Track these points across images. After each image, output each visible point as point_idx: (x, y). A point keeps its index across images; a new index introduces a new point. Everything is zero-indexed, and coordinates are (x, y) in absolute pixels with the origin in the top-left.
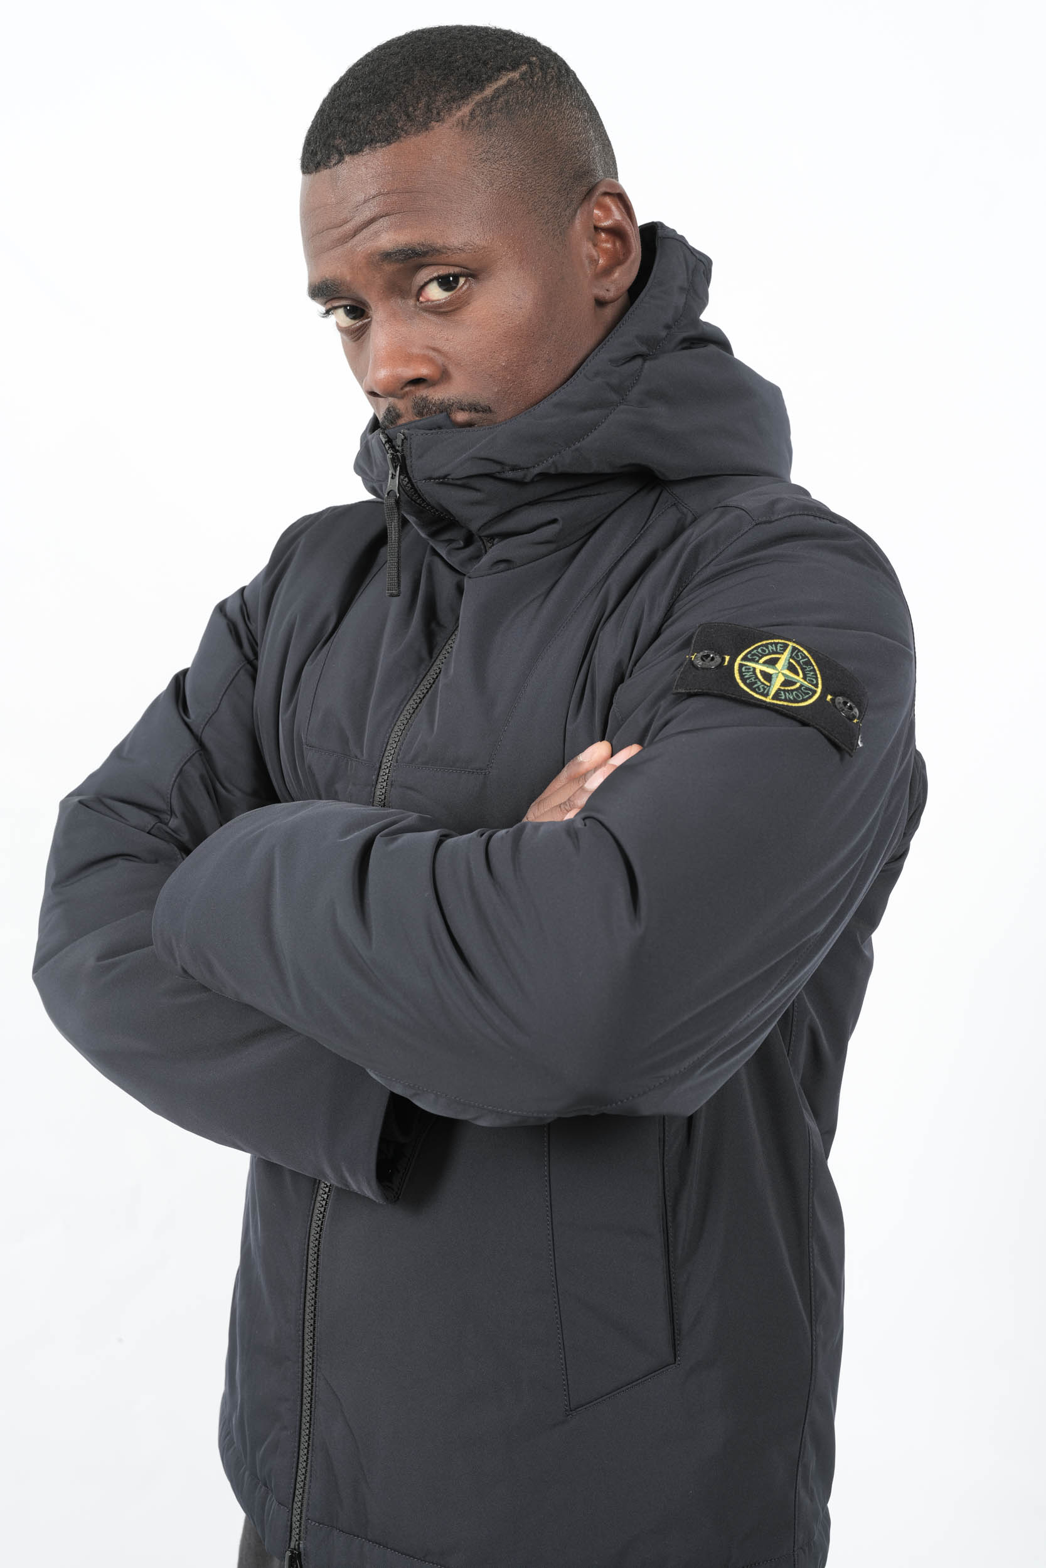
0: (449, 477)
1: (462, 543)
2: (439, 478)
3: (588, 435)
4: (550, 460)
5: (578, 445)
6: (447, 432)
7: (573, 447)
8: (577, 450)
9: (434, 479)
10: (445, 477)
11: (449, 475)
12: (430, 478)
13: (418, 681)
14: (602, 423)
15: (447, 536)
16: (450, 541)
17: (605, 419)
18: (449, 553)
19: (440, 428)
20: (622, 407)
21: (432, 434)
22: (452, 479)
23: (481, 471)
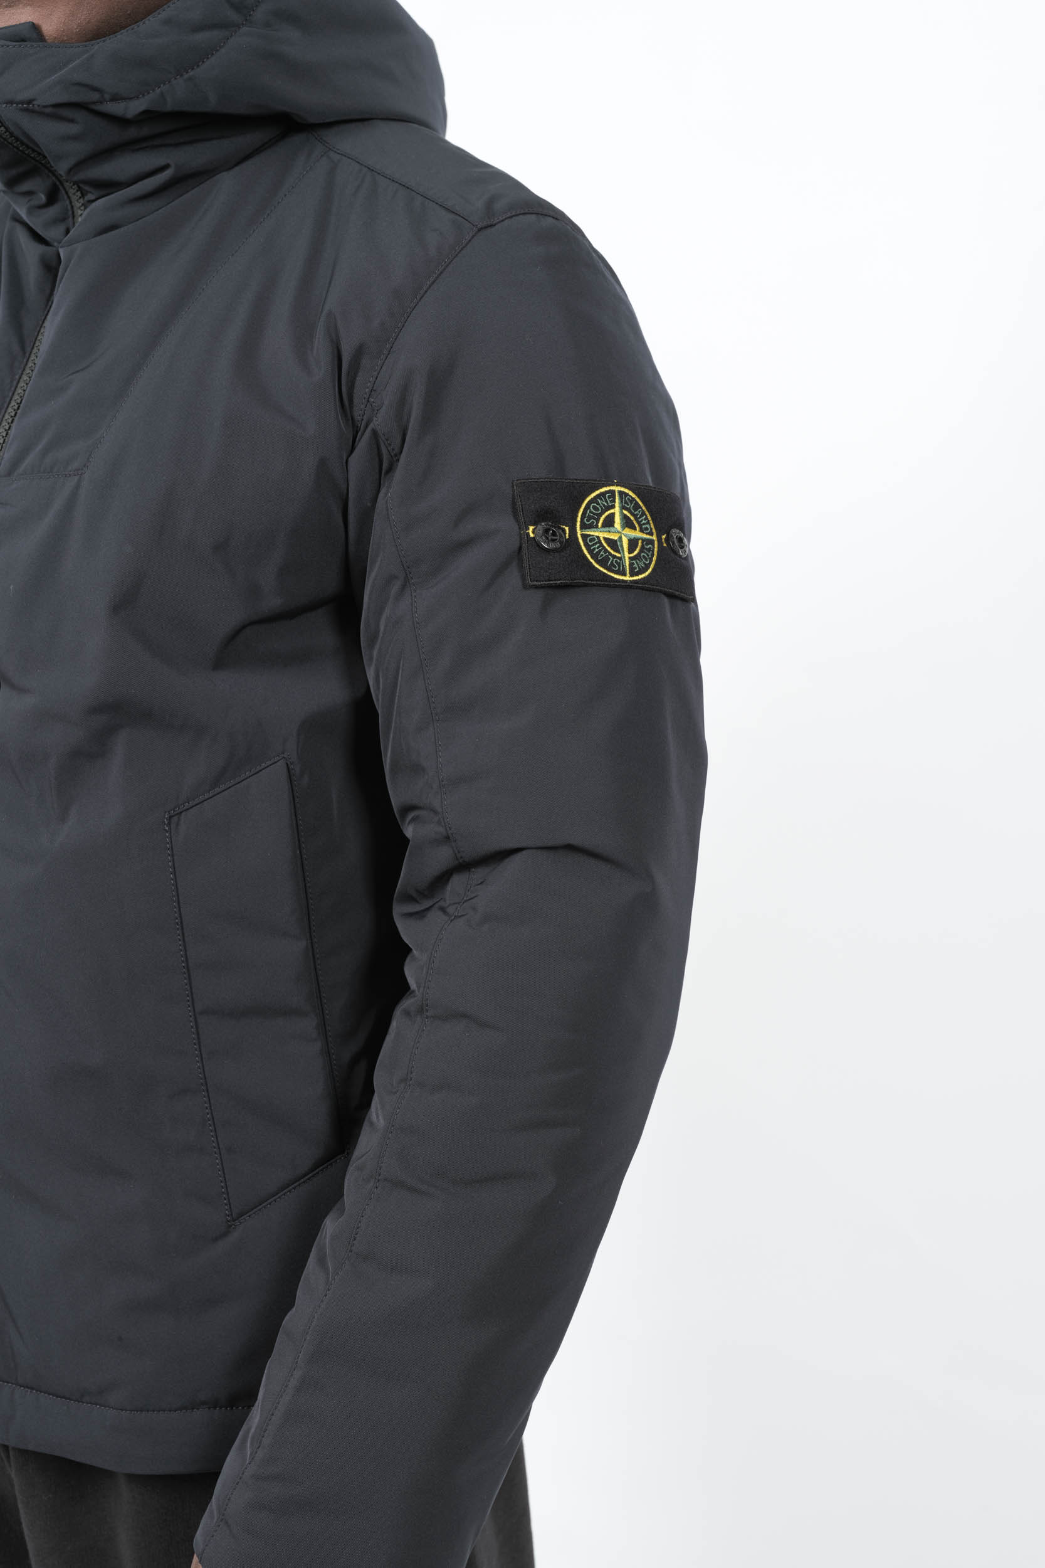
0: (35, 103)
1: (43, 198)
2: (22, 103)
3: (203, 62)
4: (158, 91)
5: (191, 73)
6: (32, 46)
7: (186, 76)
8: (190, 79)
9: (18, 103)
10: (30, 102)
11: (34, 100)
12: (11, 102)
13: (15, 383)
14: (221, 47)
15: (25, 186)
16: (29, 193)
17: (224, 43)
18: (30, 211)
19: (23, 40)
20: (244, 29)
21: (14, 46)
22: (39, 106)
23: (74, 99)
